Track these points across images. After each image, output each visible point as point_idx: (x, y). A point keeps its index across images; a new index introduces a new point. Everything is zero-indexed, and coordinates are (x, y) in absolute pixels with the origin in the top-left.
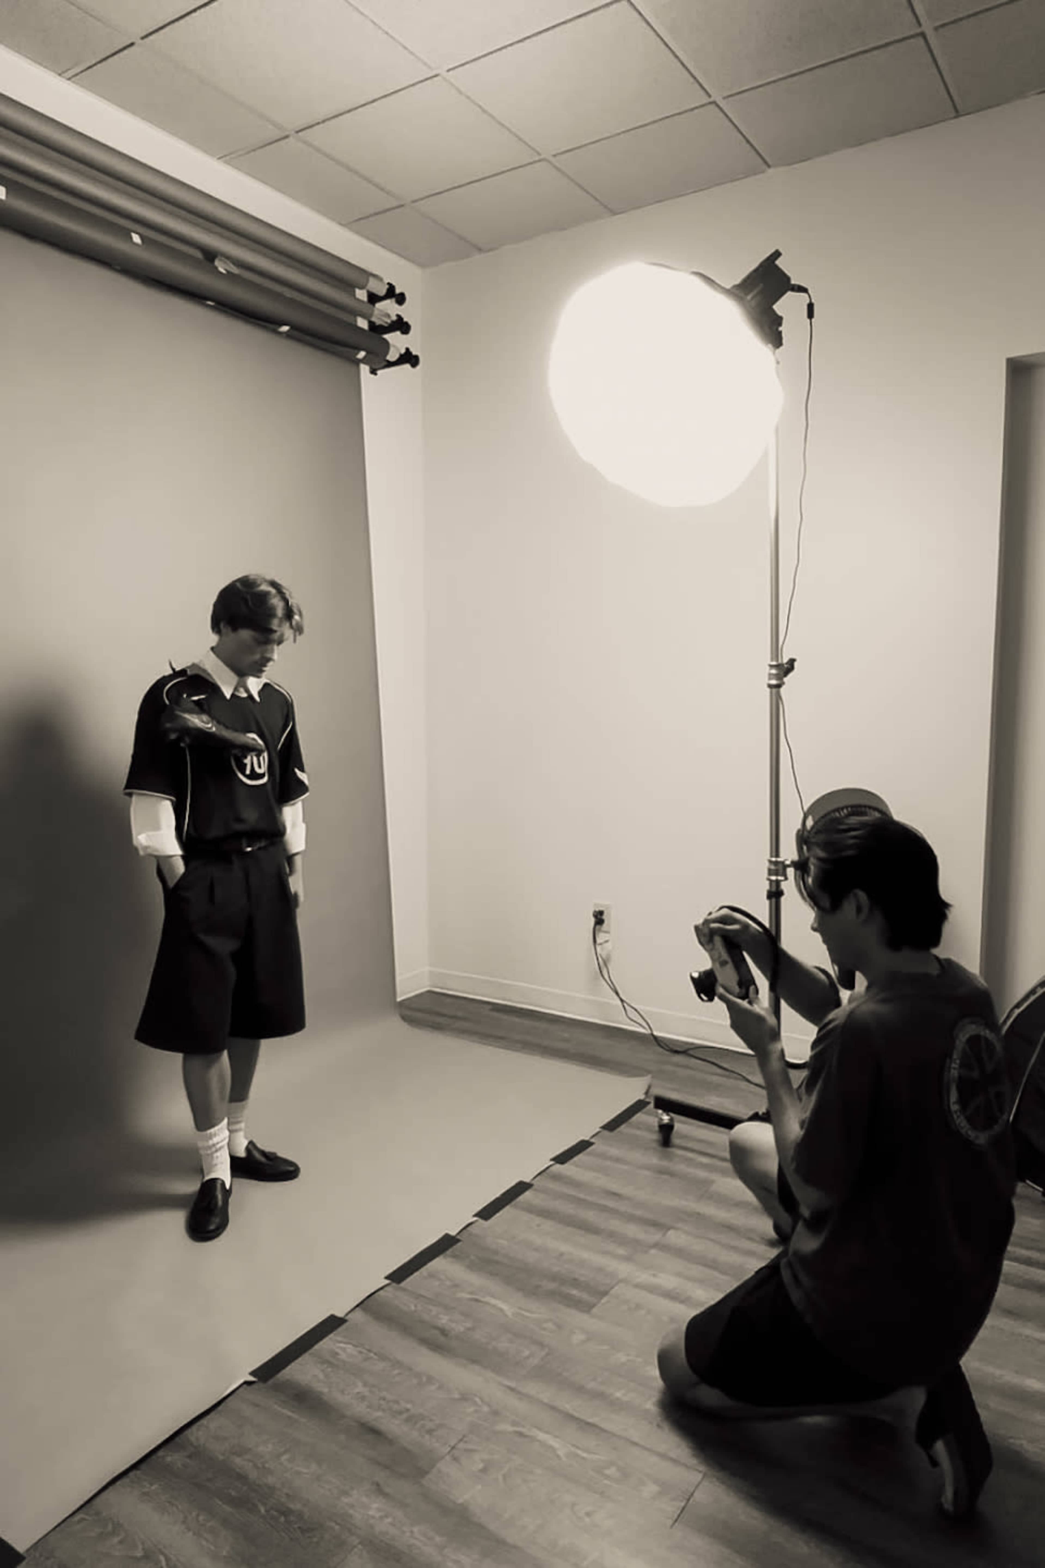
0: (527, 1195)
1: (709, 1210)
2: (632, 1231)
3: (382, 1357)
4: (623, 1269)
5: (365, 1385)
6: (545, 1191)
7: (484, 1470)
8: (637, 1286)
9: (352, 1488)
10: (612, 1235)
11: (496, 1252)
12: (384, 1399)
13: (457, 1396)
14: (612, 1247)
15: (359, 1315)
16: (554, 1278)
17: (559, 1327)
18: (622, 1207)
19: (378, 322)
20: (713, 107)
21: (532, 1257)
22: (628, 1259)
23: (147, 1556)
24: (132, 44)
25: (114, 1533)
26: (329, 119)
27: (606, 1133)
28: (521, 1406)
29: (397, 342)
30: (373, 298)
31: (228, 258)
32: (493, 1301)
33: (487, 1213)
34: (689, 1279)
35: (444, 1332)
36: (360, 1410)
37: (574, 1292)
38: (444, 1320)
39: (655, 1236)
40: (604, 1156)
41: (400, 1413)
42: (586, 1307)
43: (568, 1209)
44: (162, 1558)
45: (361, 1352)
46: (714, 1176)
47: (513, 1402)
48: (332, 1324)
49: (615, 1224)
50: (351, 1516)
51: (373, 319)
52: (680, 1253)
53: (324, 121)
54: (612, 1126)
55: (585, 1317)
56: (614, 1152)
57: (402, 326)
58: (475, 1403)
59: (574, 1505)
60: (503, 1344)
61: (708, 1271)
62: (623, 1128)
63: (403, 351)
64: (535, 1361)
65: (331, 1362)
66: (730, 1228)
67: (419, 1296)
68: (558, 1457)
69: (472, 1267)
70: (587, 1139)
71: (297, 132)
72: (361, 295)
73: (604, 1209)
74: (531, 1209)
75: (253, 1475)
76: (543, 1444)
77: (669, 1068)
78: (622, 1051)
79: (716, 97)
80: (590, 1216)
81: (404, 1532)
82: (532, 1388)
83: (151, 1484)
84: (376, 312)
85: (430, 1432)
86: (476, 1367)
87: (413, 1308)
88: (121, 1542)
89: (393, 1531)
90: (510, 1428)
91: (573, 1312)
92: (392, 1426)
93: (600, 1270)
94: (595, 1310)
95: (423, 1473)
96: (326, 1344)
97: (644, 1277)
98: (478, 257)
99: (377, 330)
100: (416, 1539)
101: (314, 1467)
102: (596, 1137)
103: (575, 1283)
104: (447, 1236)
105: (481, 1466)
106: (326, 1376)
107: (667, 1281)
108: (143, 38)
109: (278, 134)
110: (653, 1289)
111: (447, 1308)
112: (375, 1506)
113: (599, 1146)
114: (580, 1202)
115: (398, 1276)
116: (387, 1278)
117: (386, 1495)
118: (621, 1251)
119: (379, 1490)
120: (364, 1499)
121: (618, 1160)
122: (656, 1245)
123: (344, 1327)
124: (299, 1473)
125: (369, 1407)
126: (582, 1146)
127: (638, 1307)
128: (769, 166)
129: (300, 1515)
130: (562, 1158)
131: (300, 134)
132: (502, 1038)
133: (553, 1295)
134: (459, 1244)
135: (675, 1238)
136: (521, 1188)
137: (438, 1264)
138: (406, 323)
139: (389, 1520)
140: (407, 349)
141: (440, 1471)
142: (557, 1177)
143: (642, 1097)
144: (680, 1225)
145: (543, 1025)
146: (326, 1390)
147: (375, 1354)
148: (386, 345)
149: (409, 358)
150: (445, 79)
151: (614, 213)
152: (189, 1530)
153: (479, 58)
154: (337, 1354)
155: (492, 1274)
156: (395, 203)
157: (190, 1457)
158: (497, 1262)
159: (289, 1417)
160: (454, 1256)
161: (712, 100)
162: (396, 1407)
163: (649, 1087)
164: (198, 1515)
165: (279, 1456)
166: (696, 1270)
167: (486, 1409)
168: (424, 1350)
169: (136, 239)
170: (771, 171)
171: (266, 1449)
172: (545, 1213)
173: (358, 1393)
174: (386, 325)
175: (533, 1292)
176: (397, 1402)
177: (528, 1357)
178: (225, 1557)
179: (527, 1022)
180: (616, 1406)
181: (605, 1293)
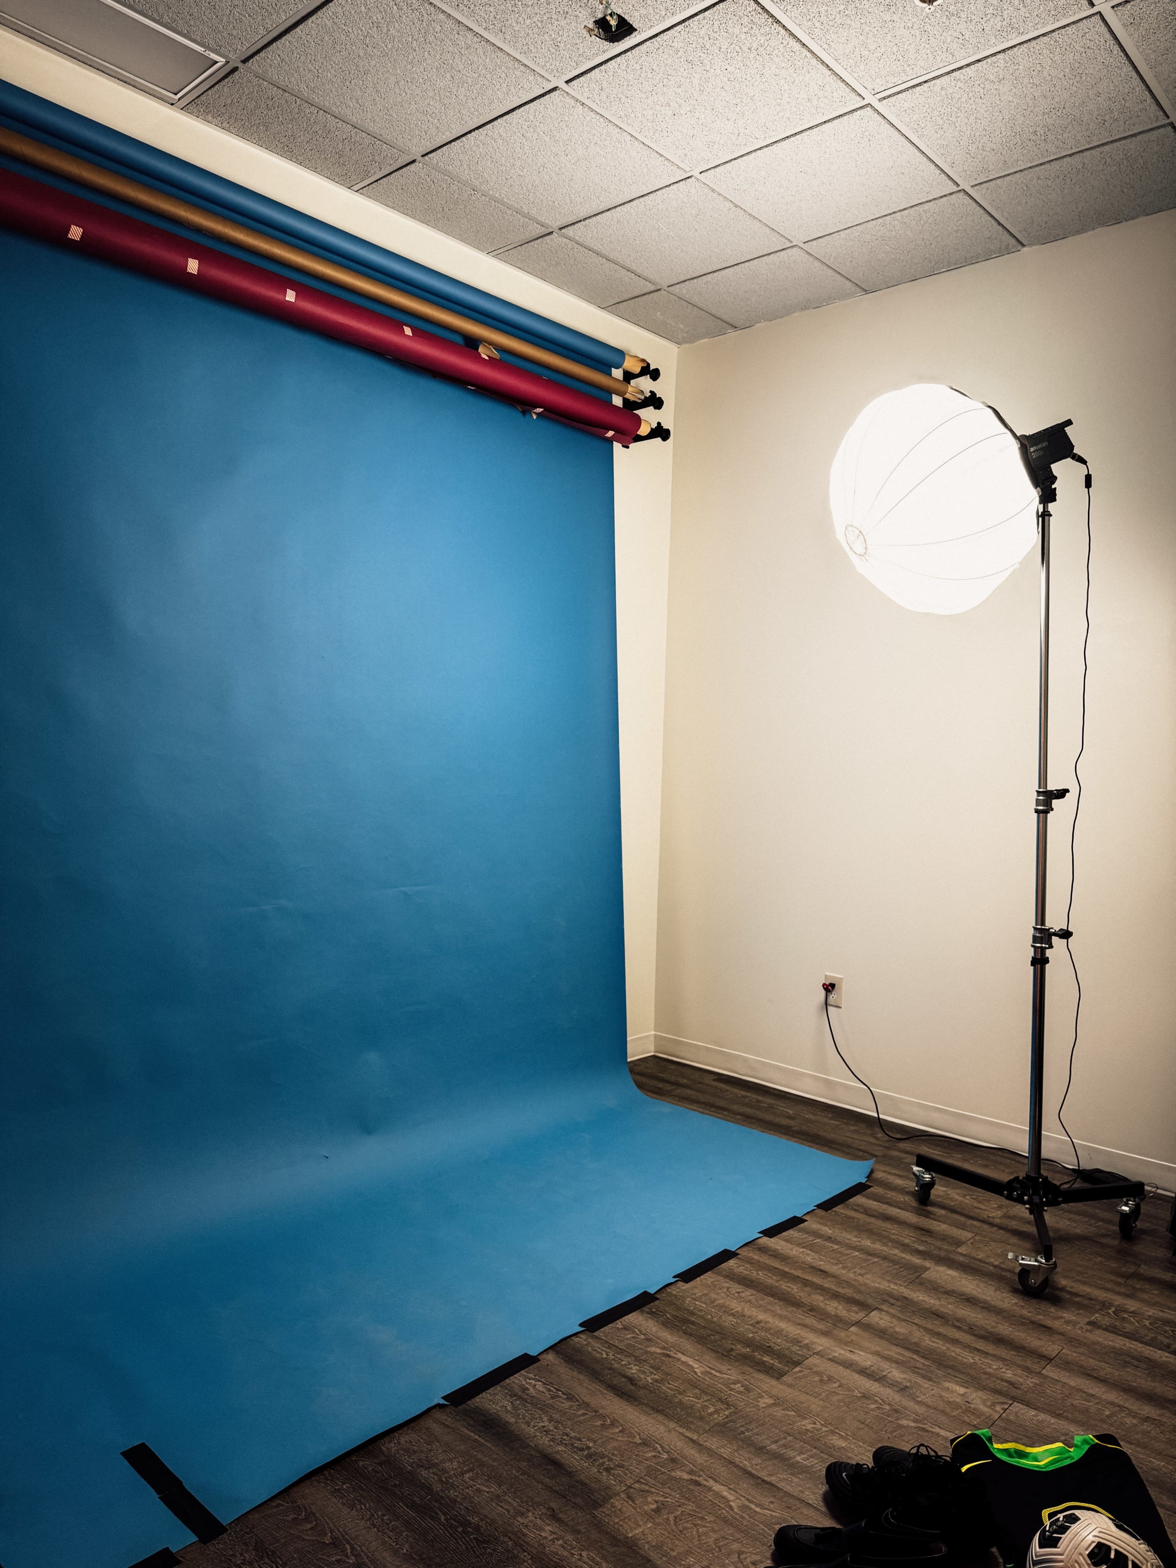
0: (732, 1262)
1: (919, 1296)
2: (834, 1307)
3: (570, 1397)
4: (821, 1343)
5: (551, 1420)
6: (750, 1261)
7: (657, 1511)
8: (832, 1360)
9: (528, 1511)
10: (813, 1310)
11: (692, 1313)
12: (567, 1435)
13: (639, 1441)
14: (810, 1321)
15: (551, 1357)
16: (748, 1343)
17: (748, 1390)
18: (827, 1284)
19: (632, 398)
20: (962, 194)
21: (728, 1321)
22: (825, 1334)
23: (335, 1544)
24: (414, 161)
25: (307, 1520)
26: (590, 217)
27: (820, 1212)
28: (701, 1459)
29: (649, 417)
30: (629, 376)
31: (491, 343)
32: (684, 1358)
33: (688, 1276)
34: (888, 1359)
35: (631, 1380)
36: (544, 1441)
37: (766, 1359)
38: (634, 1370)
39: (857, 1315)
40: (817, 1234)
41: (582, 1450)
42: (779, 1375)
43: (771, 1280)
44: (348, 1546)
45: (549, 1390)
46: (927, 1264)
47: (691, 1451)
48: (525, 1362)
49: (818, 1299)
50: (525, 1535)
51: (628, 396)
52: (881, 1333)
53: (585, 219)
54: (827, 1206)
55: (774, 1382)
56: (827, 1230)
57: (655, 402)
58: (655, 1449)
59: (740, 1553)
60: (688, 1399)
61: (907, 1354)
62: (839, 1209)
63: (654, 426)
64: (719, 1418)
65: (521, 1396)
66: (938, 1315)
67: (610, 1346)
68: (731, 1507)
69: (666, 1324)
70: (799, 1215)
71: (560, 229)
72: (617, 373)
73: (806, 1283)
74: (732, 1276)
75: (437, 1487)
76: (718, 1494)
77: (895, 1153)
78: (848, 1133)
79: (964, 185)
80: (794, 1289)
81: (573, 1554)
82: (713, 1443)
83: (344, 1483)
84: (630, 389)
85: (608, 1470)
86: (660, 1417)
87: (604, 1356)
88: (311, 1529)
89: (562, 1552)
90: (686, 1476)
91: (761, 1376)
92: (573, 1460)
93: (796, 1341)
94: (785, 1378)
95: (596, 1505)
96: (518, 1379)
97: (840, 1352)
98: (732, 335)
99: (630, 406)
100: (585, 1563)
101: (494, 1488)
102: (810, 1214)
103: (769, 1350)
104: (645, 1294)
105: (654, 1506)
106: (515, 1408)
107: (864, 1359)
108: (423, 156)
109: (544, 231)
110: (848, 1365)
111: (638, 1360)
112: (548, 1528)
113: (812, 1224)
114: (785, 1275)
115: (593, 1325)
116: (581, 1325)
117: (559, 1520)
118: (821, 1326)
119: (553, 1516)
120: (539, 1521)
121: (829, 1239)
122: (857, 1323)
123: (535, 1365)
124: (479, 1491)
125: (553, 1440)
126: (794, 1222)
127: (830, 1379)
128: (1023, 245)
129: (477, 1528)
130: (771, 1232)
131: (563, 231)
132: (723, 1109)
133: (744, 1359)
134: (657, 1302)
135: (875, 1317)
136: (726, 1255)
137: (634, 1318)
138: (660, 398)
139: (560, 1542)
140: (659, 424)
141: (613, 1506)
142: (763, 1250)
143: (864, 1180)
144: (884, 1307)
145: (768, 1100)
146: (513, 1420)
147: (563, 1394)
148: (638, 421)
149: (660, 432)
150: (698, 180)
151: (866, 292)
152: (374, 1526)
153: (731, 160)
154: (527, 1389)
155: (688, 1334)
156: (653, 288)
157: (380, 1464)
158: (693, 1323)
159: (476, 1441)
160: (651, 1313)
161: (959, 188)
162: (577, 1444)
163: (872, 1172)
164: (383, 1515)
165: (463, 1474)
166: (894, 1351)
167: (665, 1456)
168: (610, 1396)
169: (408, 331)
170: (1025, 249)
171: (452, 1466)
172: (746, 1282)
173: (543, 1427)
174: (640, 401)
175: (726, 1355)
176: (580, 1440)
177: (711, 1414)
178: (404, 1554)
179: (752, 1096)
180: (794, 1468)
181: (798, 1363)
